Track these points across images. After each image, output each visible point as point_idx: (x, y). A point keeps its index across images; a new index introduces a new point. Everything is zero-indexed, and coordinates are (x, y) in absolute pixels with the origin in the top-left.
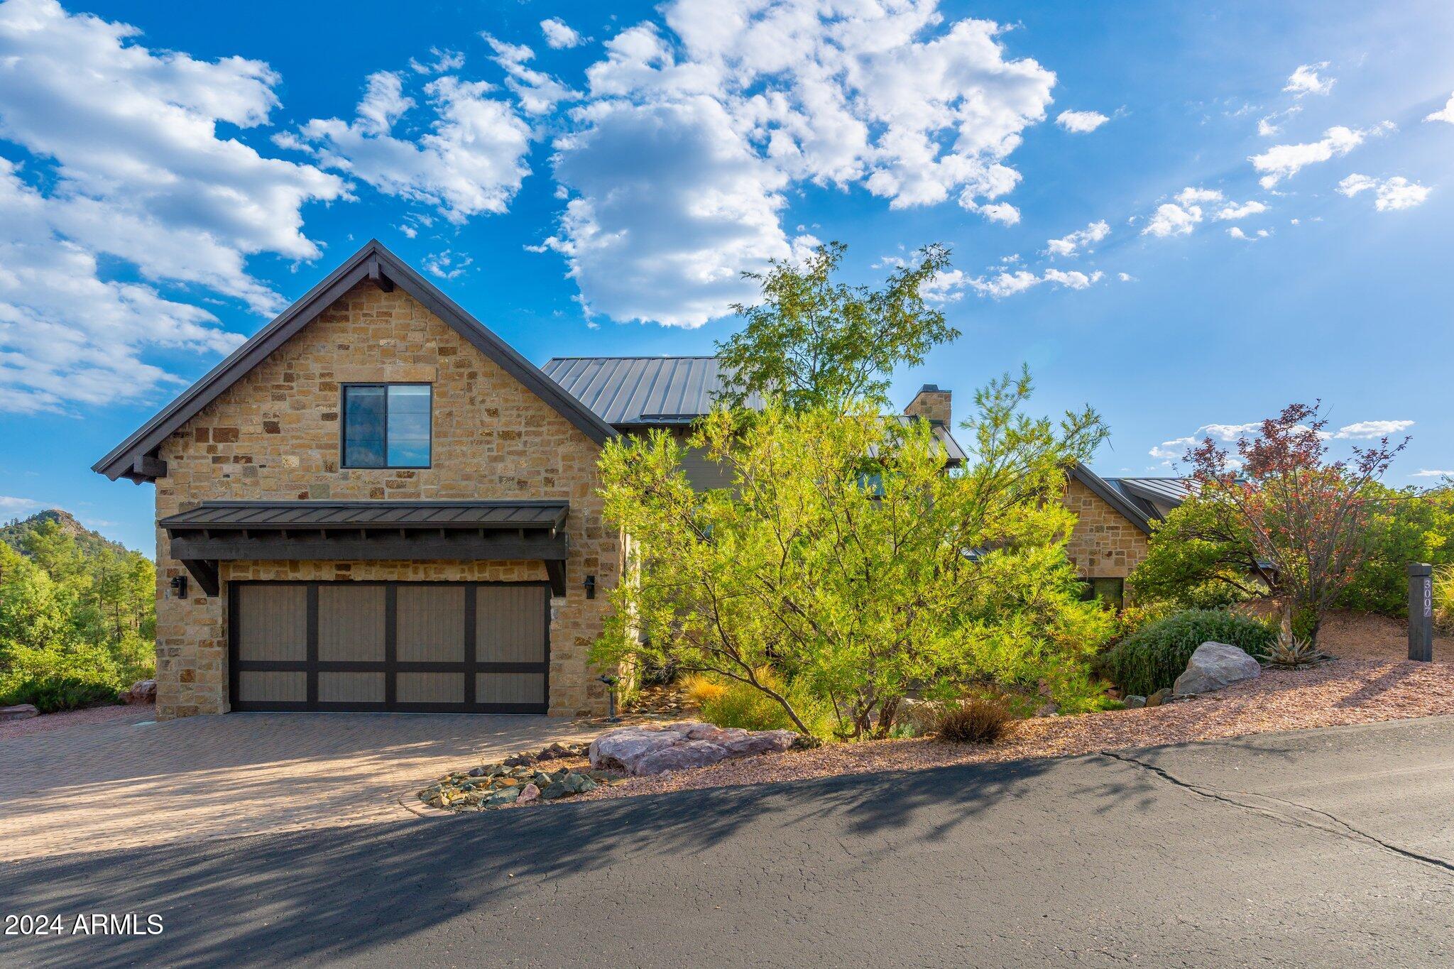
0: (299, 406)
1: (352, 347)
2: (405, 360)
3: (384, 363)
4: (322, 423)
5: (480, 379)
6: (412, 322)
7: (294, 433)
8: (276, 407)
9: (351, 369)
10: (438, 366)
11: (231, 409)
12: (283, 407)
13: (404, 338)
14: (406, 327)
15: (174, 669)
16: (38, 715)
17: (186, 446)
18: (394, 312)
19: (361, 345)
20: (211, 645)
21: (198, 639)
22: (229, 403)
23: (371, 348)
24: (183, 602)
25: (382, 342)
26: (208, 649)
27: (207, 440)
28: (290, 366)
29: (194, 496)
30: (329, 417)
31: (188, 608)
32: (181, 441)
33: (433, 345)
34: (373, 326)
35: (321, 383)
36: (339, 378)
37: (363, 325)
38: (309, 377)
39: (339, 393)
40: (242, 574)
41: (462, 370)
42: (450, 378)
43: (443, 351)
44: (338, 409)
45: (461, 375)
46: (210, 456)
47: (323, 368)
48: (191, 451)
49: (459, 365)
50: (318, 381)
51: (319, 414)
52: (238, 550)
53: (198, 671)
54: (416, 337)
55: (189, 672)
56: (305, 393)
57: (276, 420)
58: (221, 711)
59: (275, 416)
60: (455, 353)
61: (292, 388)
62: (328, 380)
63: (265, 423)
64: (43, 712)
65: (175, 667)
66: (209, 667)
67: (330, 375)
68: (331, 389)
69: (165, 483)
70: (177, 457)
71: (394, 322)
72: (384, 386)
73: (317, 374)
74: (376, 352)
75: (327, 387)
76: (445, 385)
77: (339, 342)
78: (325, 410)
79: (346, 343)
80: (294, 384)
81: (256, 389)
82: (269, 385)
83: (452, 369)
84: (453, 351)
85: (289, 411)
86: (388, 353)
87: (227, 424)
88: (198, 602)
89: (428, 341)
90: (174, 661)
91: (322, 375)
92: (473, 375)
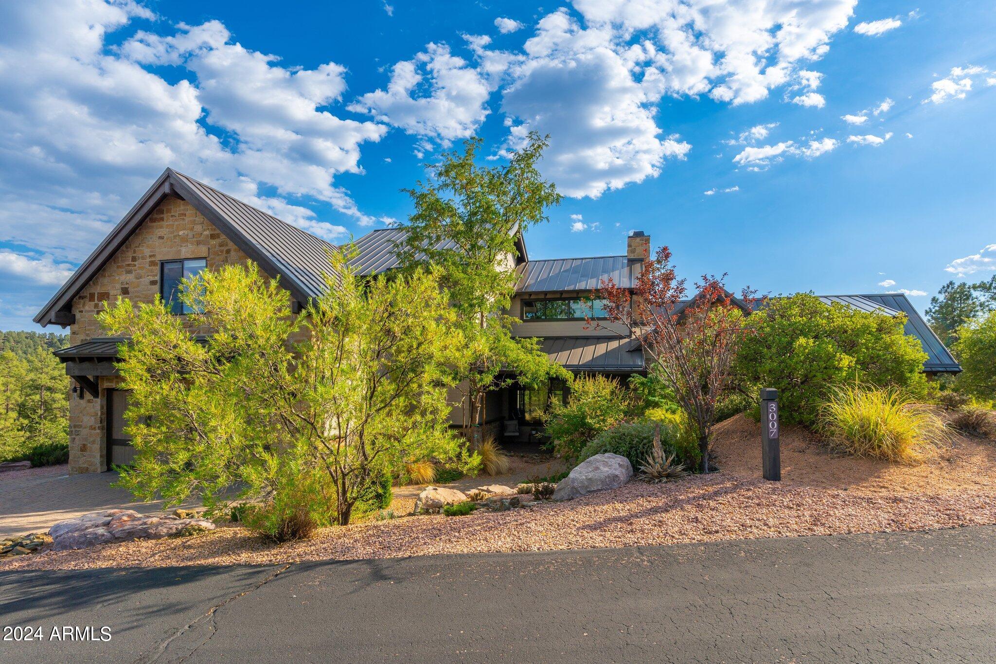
0: (139, 277)
1: (165, 237)
2: (192, 244)
3: (181, 246)
4: (150, 287)
5: (233, 253)
6: (197, 219)
7: (136, 294)
8: (128, 278)
9: (164, 252)
10: (210, 246)
11: (106, 280)
12: (130, 277)
13: (192, 229)
14: (194, 223)
15: (78, 443)
16: (30, 468)
17: (84, 305)
18: (187, 213)
19: (170, 235)
20: (95, 429)
21: (89, 425)
22: (105, 276)
23: (175, 237)
24: (82, 401)
25: (181, 233)
26: (93, 431)
27: (94, 301)
28: (135, 252)
29: (88, 335)
30: (153, 283)
31: (84, 405)
32: (82, 301)
33: (207, 233)
34: (176, 223)
35: (150, 262)
36: (159, 257)
37: (171, 223)
38: (143, 258)
39: (158, 268)
40: (110, 384)
41: (222, 248)
42: (216, 253)
43: (213, 237)
44: (158, 278)
45: (222, 252)
46: (96, 310)
47: (151, 252)
48: (87, 308)
49: (221, 245)
50: (148, 260)
51: (148, 281)
52: (97, 369)
53: (89, 445)
54: (198, 228)
55: (84, 445)
56: (141, 268)
57: (127, 286)
58: (99, 471)
59: (127, 284)
60: (219, 237)
61: (135, 266)
62: (153, 259)
63: (122, 288)
64: (34, 466)
65: (78, 442)
66: (94, 442)
67: (154, 256)
68: (154, 265)
69: (76, 327)
70: (80, 312)
71: (187, 219)
72: (181, 261)
73: (148, 256)
74: (177, 240)
75: (153, 263)
76: (214, 259)
77: (159, 234)
78: (152, 279)
79: (162, 235)
80: (136, 263)
81: (118, 267)
82: (124, 264)
83: (217, 248)
84: (218, 236)
85: (134, 280)
86: (184, 240)
87: (103, 290)
88: (89, 401)
89: (205, 230)
90: (77, 438)
91: (150, 256)
92: (228, 251)
